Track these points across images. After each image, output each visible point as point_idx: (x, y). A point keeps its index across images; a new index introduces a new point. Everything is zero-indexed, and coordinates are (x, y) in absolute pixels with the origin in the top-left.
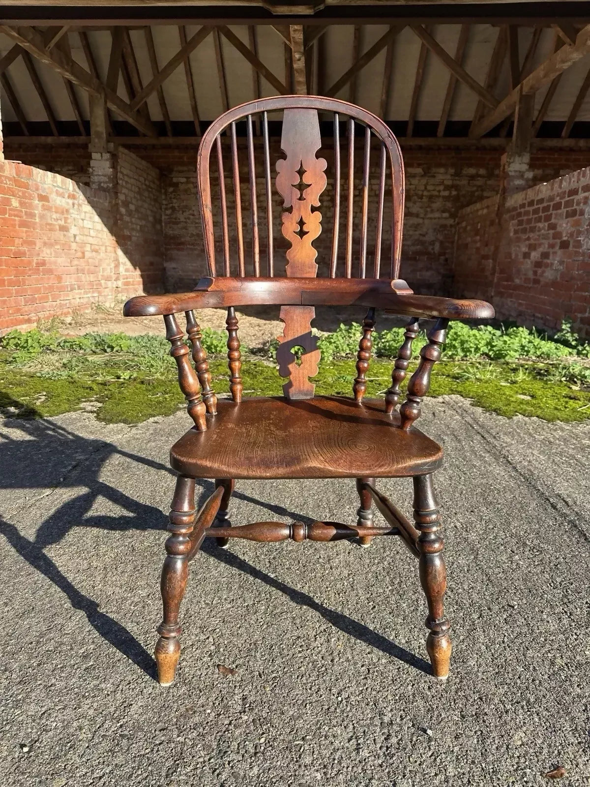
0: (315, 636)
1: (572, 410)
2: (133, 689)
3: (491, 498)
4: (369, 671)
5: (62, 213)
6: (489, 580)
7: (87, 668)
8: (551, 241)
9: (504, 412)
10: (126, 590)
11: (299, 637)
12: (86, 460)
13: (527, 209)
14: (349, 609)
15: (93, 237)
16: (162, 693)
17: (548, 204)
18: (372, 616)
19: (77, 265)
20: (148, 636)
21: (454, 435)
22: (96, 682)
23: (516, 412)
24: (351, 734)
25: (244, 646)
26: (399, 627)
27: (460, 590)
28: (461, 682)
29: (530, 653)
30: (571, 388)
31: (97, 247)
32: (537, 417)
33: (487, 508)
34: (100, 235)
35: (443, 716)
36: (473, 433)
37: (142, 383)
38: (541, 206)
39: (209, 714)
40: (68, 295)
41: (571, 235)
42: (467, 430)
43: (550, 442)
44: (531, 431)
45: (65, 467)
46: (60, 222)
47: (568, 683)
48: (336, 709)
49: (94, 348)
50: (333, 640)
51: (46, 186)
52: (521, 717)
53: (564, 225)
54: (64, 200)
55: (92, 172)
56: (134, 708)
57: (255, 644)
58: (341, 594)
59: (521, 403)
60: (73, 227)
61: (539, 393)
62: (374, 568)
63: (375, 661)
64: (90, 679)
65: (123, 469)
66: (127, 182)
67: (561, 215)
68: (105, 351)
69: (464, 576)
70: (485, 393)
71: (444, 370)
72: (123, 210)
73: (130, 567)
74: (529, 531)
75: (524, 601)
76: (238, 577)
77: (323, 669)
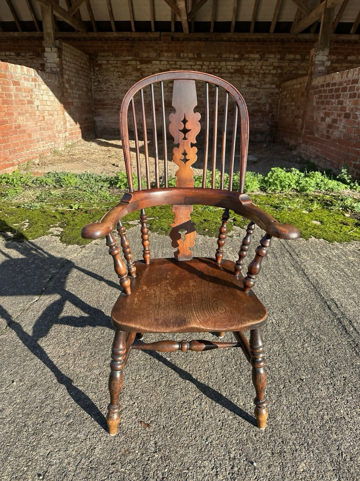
0: (193, 401)
1: (344, 233)
2: (95, 438)
3: (293, 301)
4: (223, 424)
5: (29, 92)
6: (290, 361)
7: (69, 424)
8: (339, 112)
9: (304, 235)
10: (87, 370)
11: (184, 402)
12: (57, 273)
13: (325, 88)
14: (212, 382)
15: (49, 106)
16: (111, 440)
17: (339, 87)
18: (224, 387)
19: (40, 125)
20: (101, 402)
21: (273, 253)
22: (75, 433)
23: (311, 235)
24: (213, 465)
25: (154, 408)
26: (239, 394)
27: (274, 369)
28: (273, 431)
29: (311, 412)
30: (344, 215)
31: (52, 112)
32: (323, 238)
33: (291, 309)
34: (53, 104)
35: (262, 453)
36: (284, 252)
37: (86, 212)
38: (334, 88)
39: (137, 453)
40: (36, 146)
41: (352, 110)
42: (281, 249)
43: (330, 259)
44: (319, 250)
45: (45, 279)
46: (27, 98)
47: (330, 431)
48: (205, 449)
49: (54, 184)
50: (203, 403)
51: (17, 75)
52: (304, 453)
53: (348, 103)
54: (29, 83)
55: (46, 61)
56: (97, 450)
57: (160, 407)
58: (207, 372)
59: (314, 228)
60: (36, 100)
61: (326, 219)
62: (226, 353)
63: (226, 417)
64: (72, 431)
65: (79, 280)
66: (69, 66)
67: (346, 95)
68: (62, 186)
69: (276, 359)
70: (293, 220)
71: (269, 201)
72: (67, 86)
73: (88, 354)
74: (314, 326)
75: (309, 376)
76: (149, 360)
77: (198, 423)
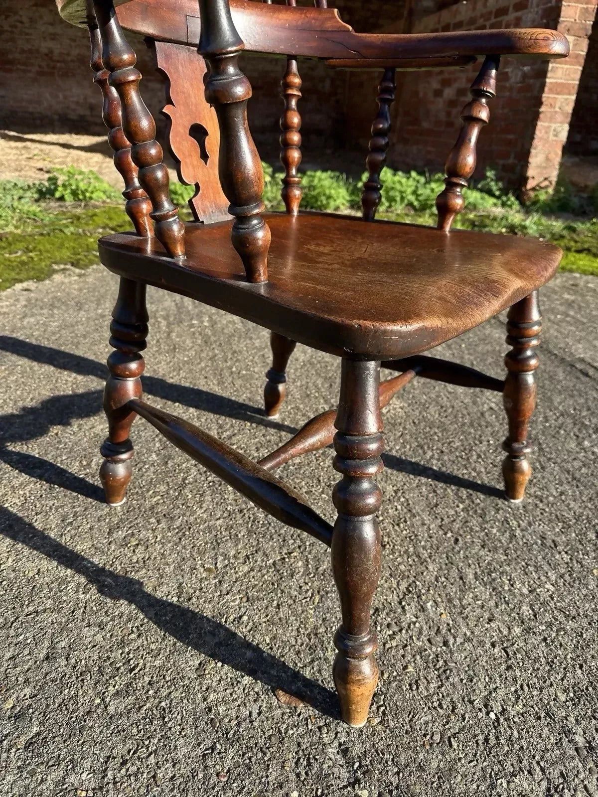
0: (400, 603)
2: (136, 775)
4: (506, 652)
6: (574, 478)
7: (29, 744)
14: (424, 548)
20: (127, 650)
22: (56, 774)
24: (544, 784)
25: (299, 641)
26: (506, 568)
27: (551, 499)
48: (497, 738)
50: (429, 605)
57: (316, 634)
58: (402, 525)
64: (43, 767)
69: (543, 478)
74: (578, 407)
76: (239, 516)
77: (441, 663)
